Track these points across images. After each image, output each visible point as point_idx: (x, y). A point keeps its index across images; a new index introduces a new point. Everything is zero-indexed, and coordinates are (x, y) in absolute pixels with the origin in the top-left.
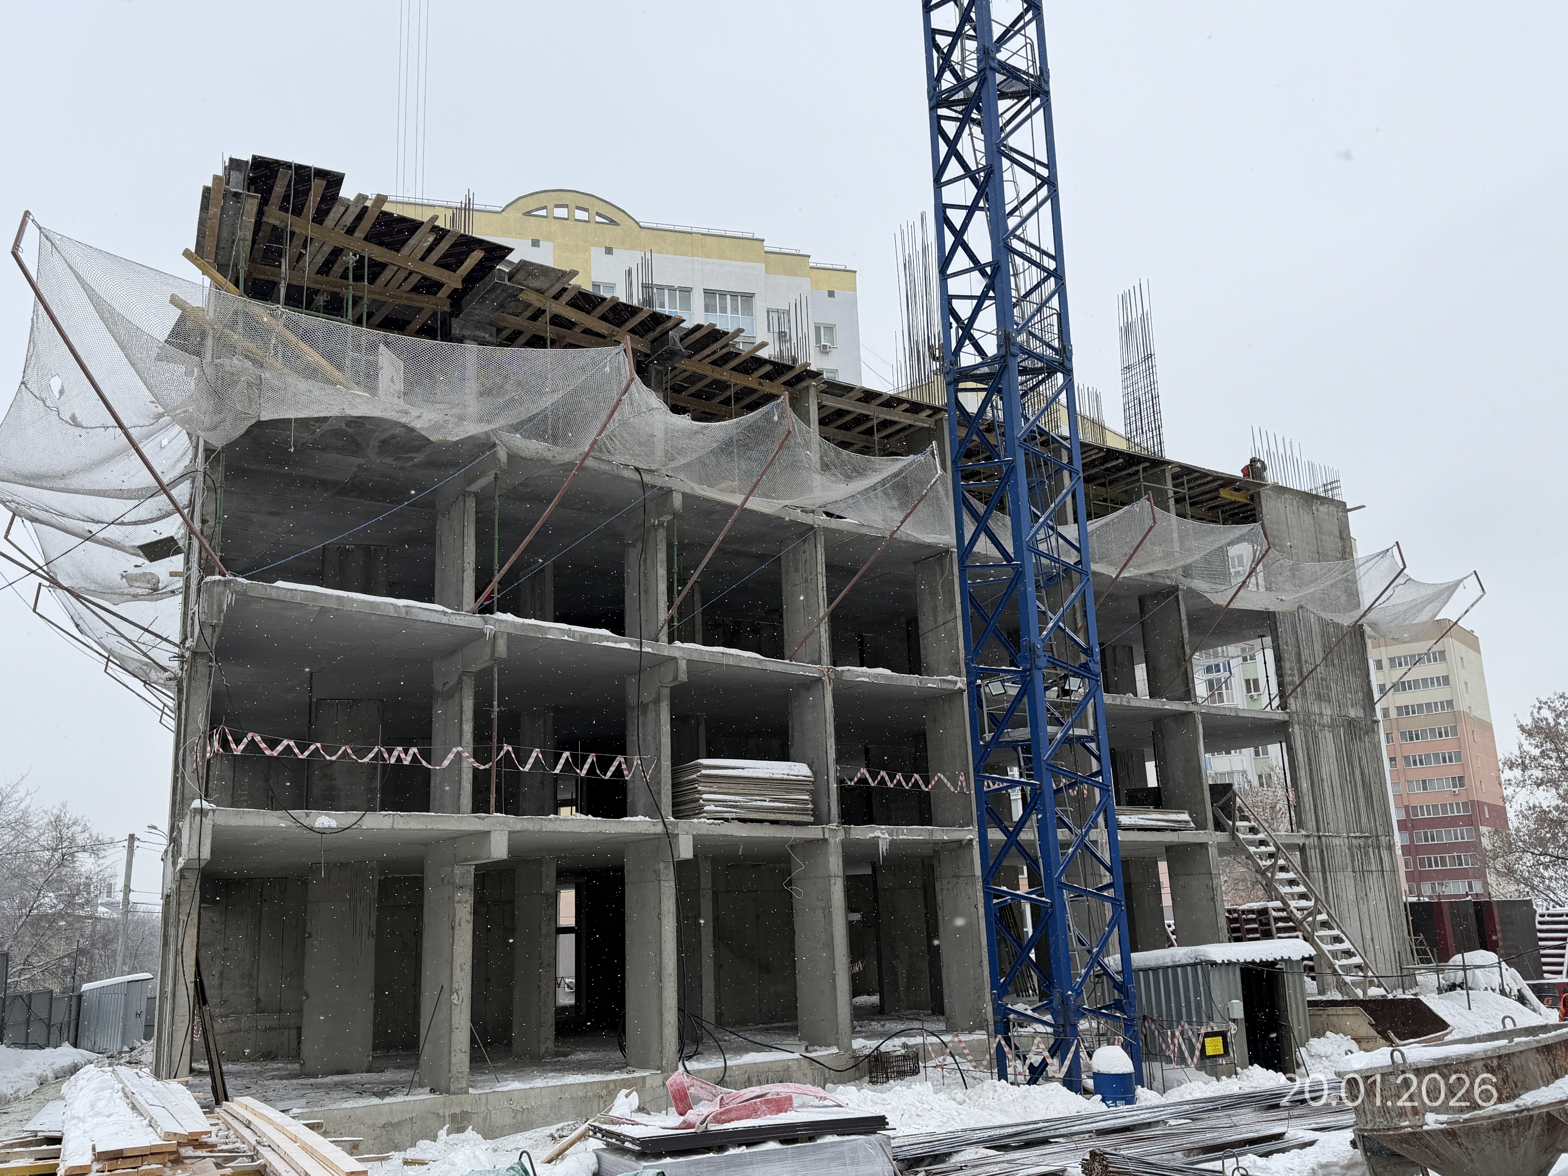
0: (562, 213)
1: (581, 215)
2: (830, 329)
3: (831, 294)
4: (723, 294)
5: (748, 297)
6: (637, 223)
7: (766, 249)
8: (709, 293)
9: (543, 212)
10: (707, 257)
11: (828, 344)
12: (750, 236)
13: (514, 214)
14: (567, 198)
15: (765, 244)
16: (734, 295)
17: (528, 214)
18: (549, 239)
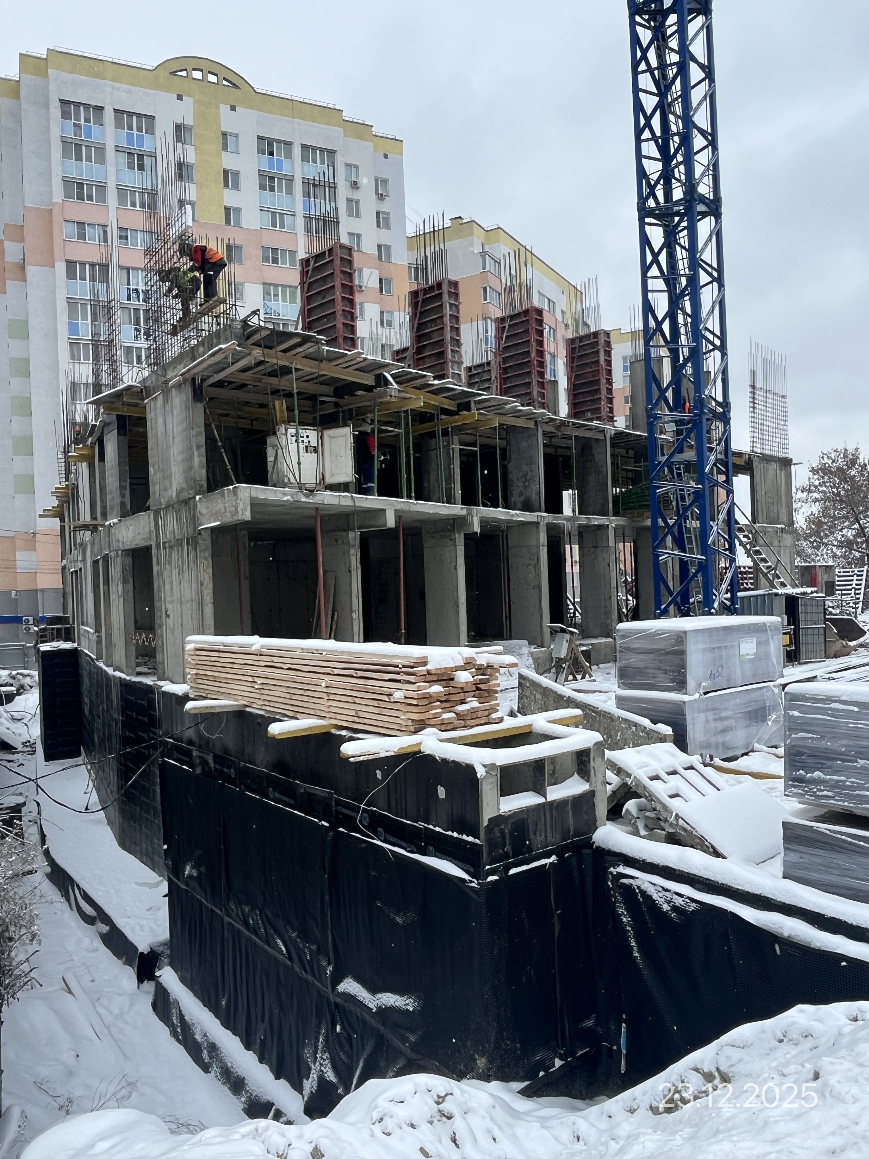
0: (197, 75)
1: (212, 78)
2: (385, 182)
3: (386, 156)
4: (314, 149)
5: (332, 153)
6: (253, 88)
7: (344, 118)
8: (304, 147)
9: (184, 74)
10: (303, 119)
11: (384, 194)
12: (332, 107)
13: (164, 74)
14: (202, 65)
15: (344, 114)
16: (322, 150)
17: (173, 73)
18: (190, 96)
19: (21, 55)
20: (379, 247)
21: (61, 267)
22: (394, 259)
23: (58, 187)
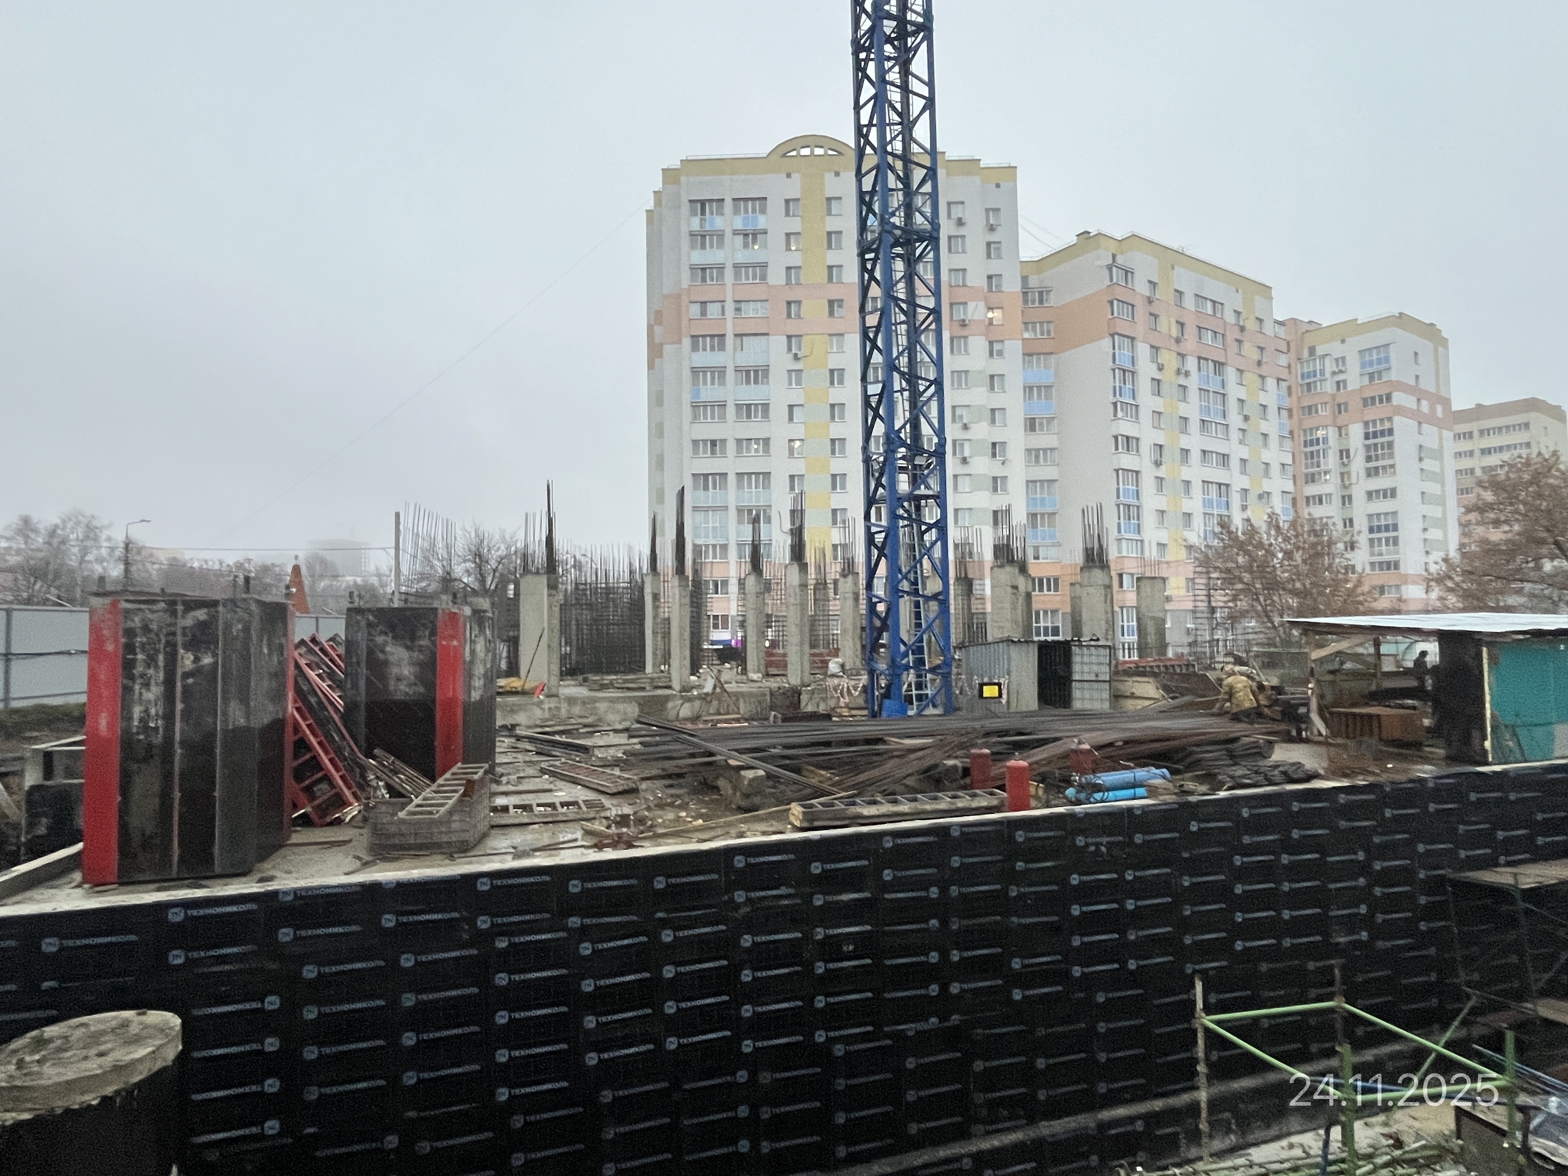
0: (806, 152)
1: (819, 151)
2: (996, 211)
3: (998, 186)
7: (947, 158)
9: (794, 153)
11: (995, 223)
13: (775, 158)
14: (811, 141)
15: (946, 155)
17: (784, 155)
18: (798, 172)
19: (663, 170)
20: (990, 277)
21: (687, 342)
22: (1005, 288)
23: (686, 275)
